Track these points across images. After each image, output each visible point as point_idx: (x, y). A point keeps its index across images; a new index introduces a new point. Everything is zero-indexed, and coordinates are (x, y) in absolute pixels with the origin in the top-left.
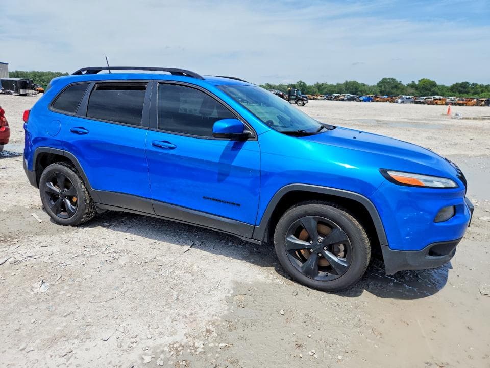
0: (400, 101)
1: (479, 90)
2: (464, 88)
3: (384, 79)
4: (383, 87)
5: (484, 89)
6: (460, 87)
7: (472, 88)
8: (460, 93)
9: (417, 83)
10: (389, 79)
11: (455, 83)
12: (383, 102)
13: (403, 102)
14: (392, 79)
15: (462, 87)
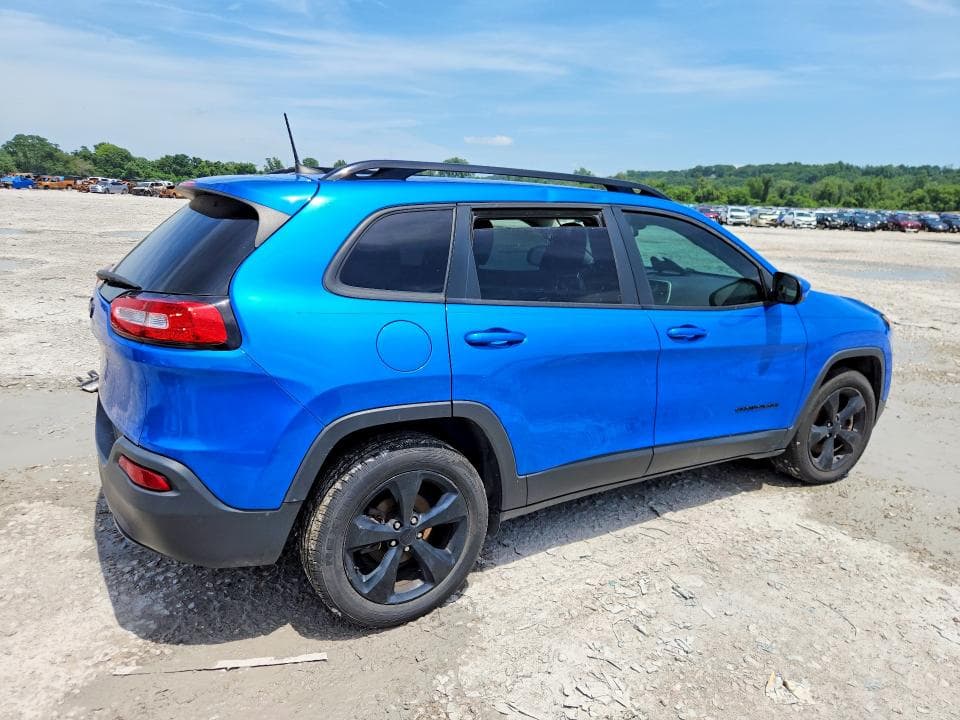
0: (100, 188)
1: (208, 170)
2: (182, 165)
3: (18, 138)
4: (21, 154)
5: (214, 168)
6: (174, 163)
7: (196, 167)
8: (177, 176)
9: (92, 150)
10: (32, 137)
11: (164, 156)
12: (60, 189)
13: (107, 191)
14: (38, 138)
15: (178, 164)
